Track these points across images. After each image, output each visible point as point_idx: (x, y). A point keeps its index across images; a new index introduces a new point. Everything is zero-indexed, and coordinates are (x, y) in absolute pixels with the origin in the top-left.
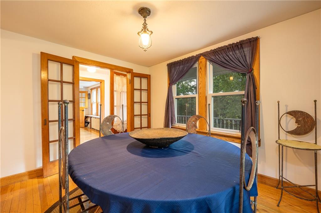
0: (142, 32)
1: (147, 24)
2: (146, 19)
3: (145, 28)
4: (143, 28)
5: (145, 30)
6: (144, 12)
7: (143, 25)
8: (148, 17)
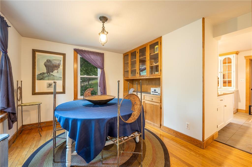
0: (102, 33)
1: (104, 27)
2: (104, 24)
3: (103, 30)
4: (102, 30)
5: (103, 31)
6: (104, 19)
7: (102, 28)
8: (106, 22)
